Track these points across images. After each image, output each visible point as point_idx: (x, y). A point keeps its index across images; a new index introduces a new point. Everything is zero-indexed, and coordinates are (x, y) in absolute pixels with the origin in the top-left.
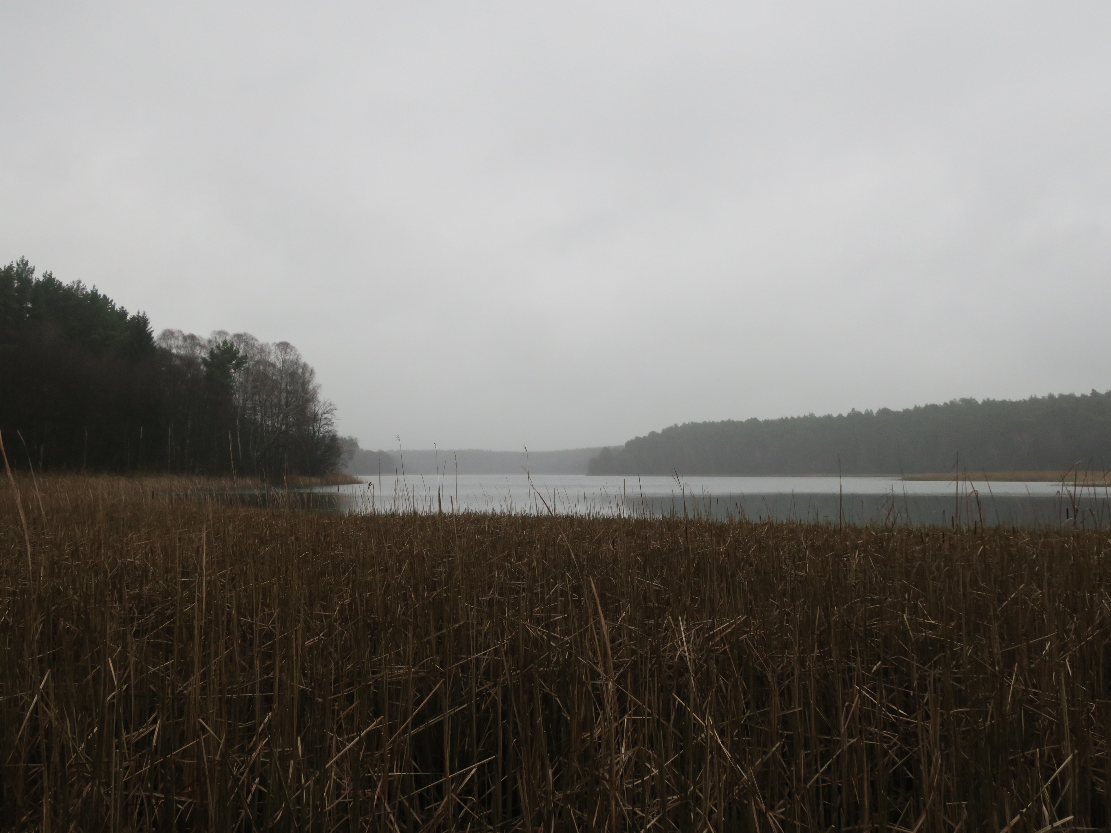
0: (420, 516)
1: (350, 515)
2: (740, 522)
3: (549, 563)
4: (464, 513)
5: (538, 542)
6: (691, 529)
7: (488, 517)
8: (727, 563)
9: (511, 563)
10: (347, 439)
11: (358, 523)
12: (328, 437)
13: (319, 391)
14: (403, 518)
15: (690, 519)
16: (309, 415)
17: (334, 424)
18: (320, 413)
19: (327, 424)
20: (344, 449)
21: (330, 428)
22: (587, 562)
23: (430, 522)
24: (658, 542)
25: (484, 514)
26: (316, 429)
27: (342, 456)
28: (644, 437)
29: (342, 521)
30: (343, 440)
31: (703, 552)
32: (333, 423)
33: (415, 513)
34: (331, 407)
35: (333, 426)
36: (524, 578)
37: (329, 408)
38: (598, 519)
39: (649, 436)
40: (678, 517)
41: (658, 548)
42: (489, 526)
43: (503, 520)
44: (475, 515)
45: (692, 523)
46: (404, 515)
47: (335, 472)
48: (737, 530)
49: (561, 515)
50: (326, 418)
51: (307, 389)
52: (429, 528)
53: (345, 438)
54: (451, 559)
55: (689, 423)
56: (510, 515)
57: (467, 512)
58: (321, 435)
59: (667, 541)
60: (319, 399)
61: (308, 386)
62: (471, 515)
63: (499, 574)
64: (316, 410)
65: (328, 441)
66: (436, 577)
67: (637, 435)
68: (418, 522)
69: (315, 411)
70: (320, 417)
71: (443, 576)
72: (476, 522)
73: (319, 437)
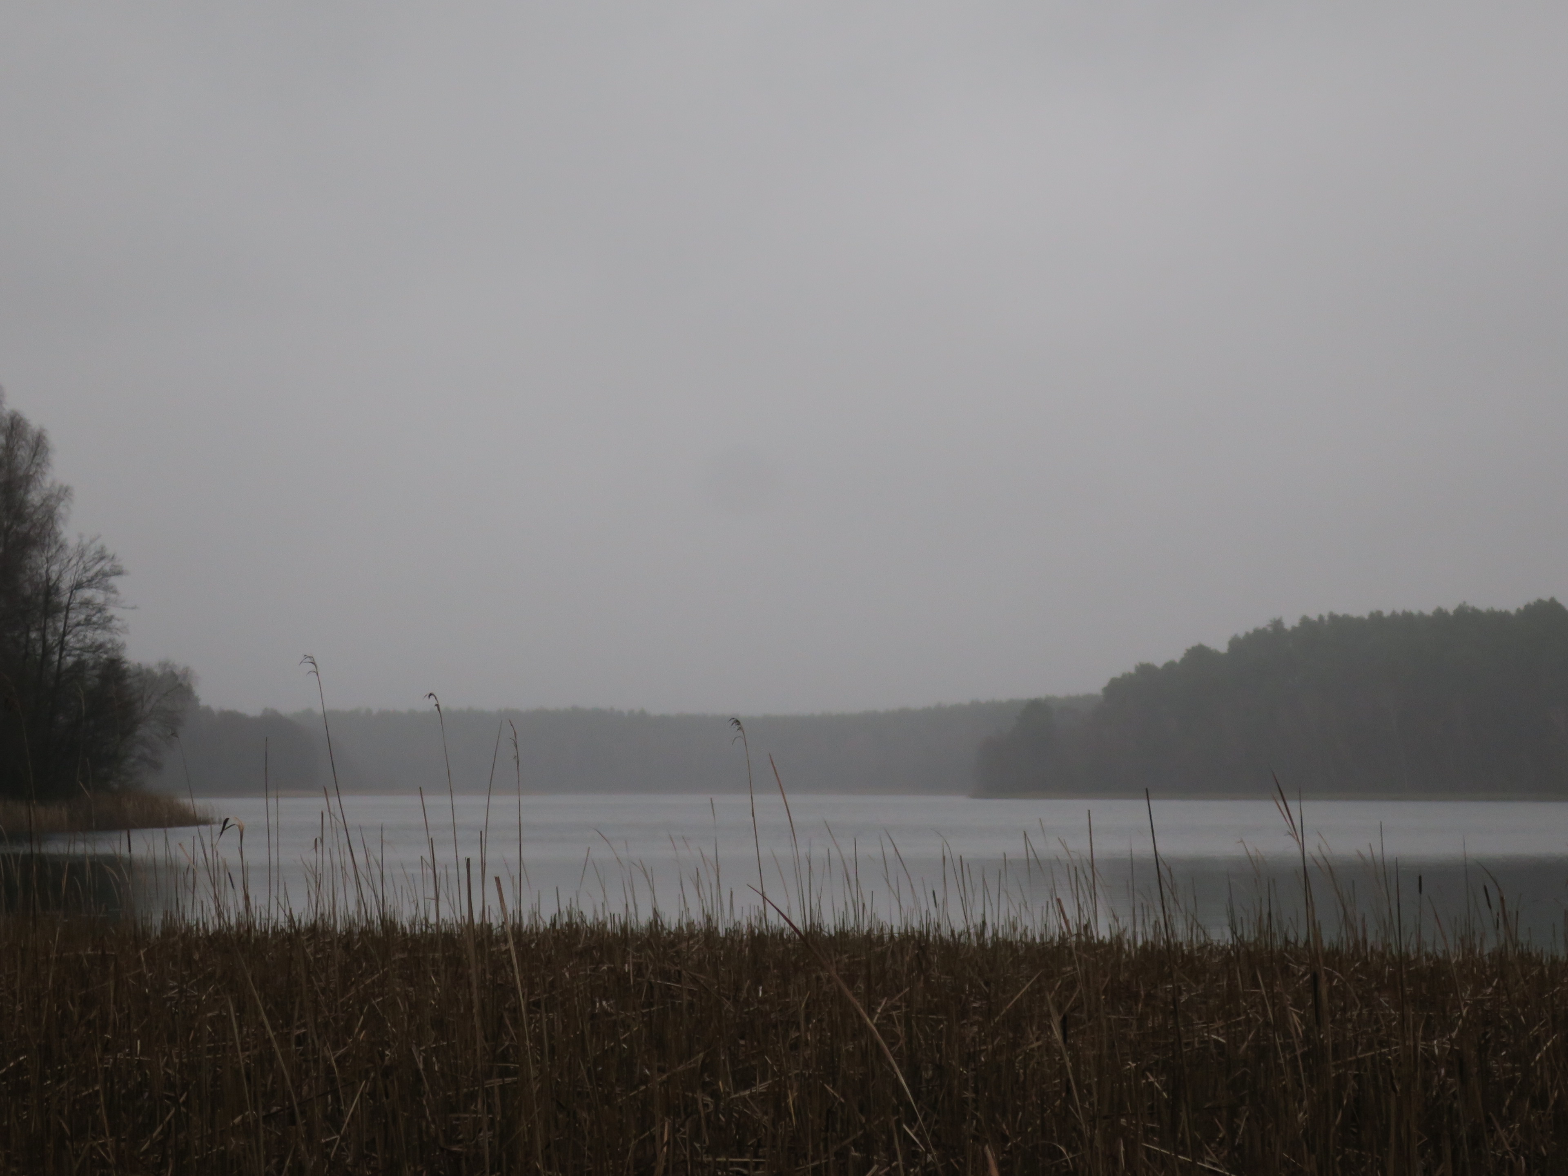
0: (404, 934)
1: (169, 931)
2: (1500, 956)
3: (844, 1095)
4: (553, 924)
5: (808, 1020)
6: (1330, 979)
7: (636, 936)
8: (1454, 1095)
9: (715, 1095)
10: (158, 671)
11: (196, 956)
12: (94, 668)
13: (61, 509)
14: (347, 940)
15: (1326, 944)
16: (28, 590)
17: (115, 623)
18: (65, 584)
19: (88, 622)
20: (148, 707)
21: (100, 636)
22: (976, 1091)
23: (438, 955)
24: (1219, 1024)
25: (624, 929)
26: (50, 639)
27: (142, 731)
28: (1170, 666)
29: (142, 952)
30: (144, 675)
31: (1373, 1057)
32: (111, 618)
33: (389, 926)
34: (105, 565)
35: (110, 630)
36: (759, 1145)
37: (98, 567)
38: (1009, 945)
39: (1183, 661)
40: (1287, 941)
41: (1217, 1042)
42: (639, 970)
43: (689, 948)
44: (592, 932)
45: (1333, 957)
46: (350, 932)
47: (116, 786)
48: (1490, 985)
49: (887, 931)
50: (86, 603)
51: (23, 503)
52: (436, 974)
53: (149, 671)
54: (508, 1080)
55: (1321, 618)
56: (710, 934)
57: (565, 919)
58: (70, 660)
59: (1248, 1021)
60: (61, 538)
61: (27, 492)
62: (577, 931)
63: (674, 1131)
64: (54, 576)
65: (92, 679)
66: (460, 1141)
67: (1145, 661)
68: (398, 956)
69: (48, 579)
70: (65, 599)
71: (485, 1136)
72: (596, 954)
73: (64, 667)
